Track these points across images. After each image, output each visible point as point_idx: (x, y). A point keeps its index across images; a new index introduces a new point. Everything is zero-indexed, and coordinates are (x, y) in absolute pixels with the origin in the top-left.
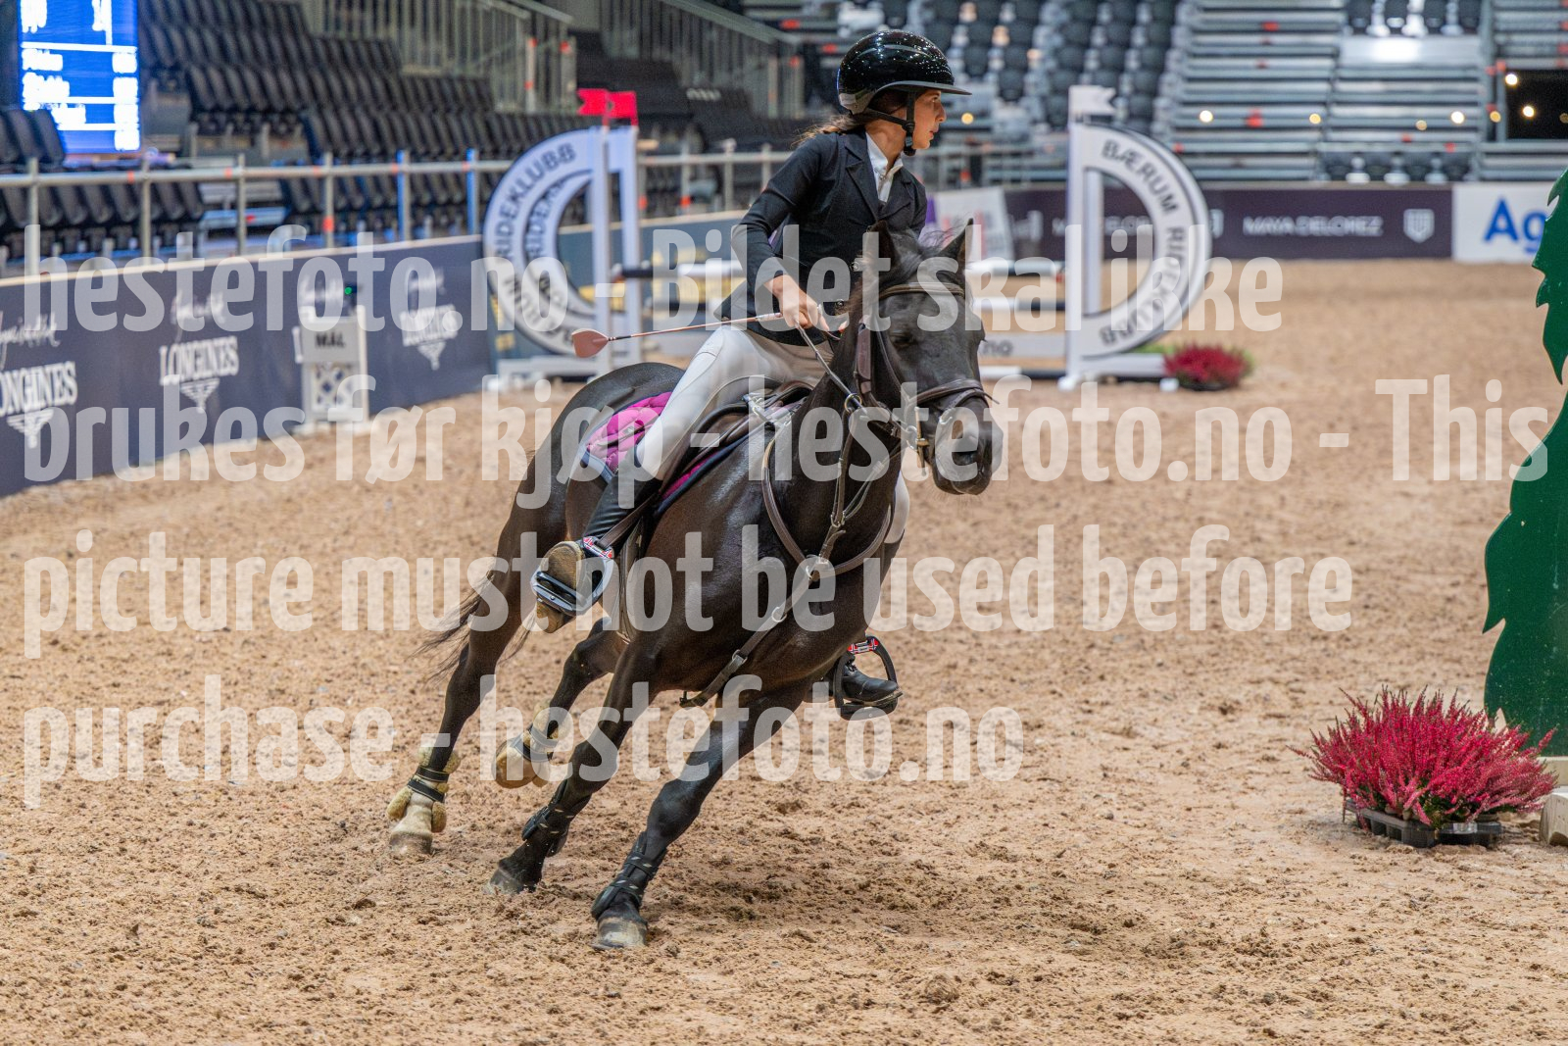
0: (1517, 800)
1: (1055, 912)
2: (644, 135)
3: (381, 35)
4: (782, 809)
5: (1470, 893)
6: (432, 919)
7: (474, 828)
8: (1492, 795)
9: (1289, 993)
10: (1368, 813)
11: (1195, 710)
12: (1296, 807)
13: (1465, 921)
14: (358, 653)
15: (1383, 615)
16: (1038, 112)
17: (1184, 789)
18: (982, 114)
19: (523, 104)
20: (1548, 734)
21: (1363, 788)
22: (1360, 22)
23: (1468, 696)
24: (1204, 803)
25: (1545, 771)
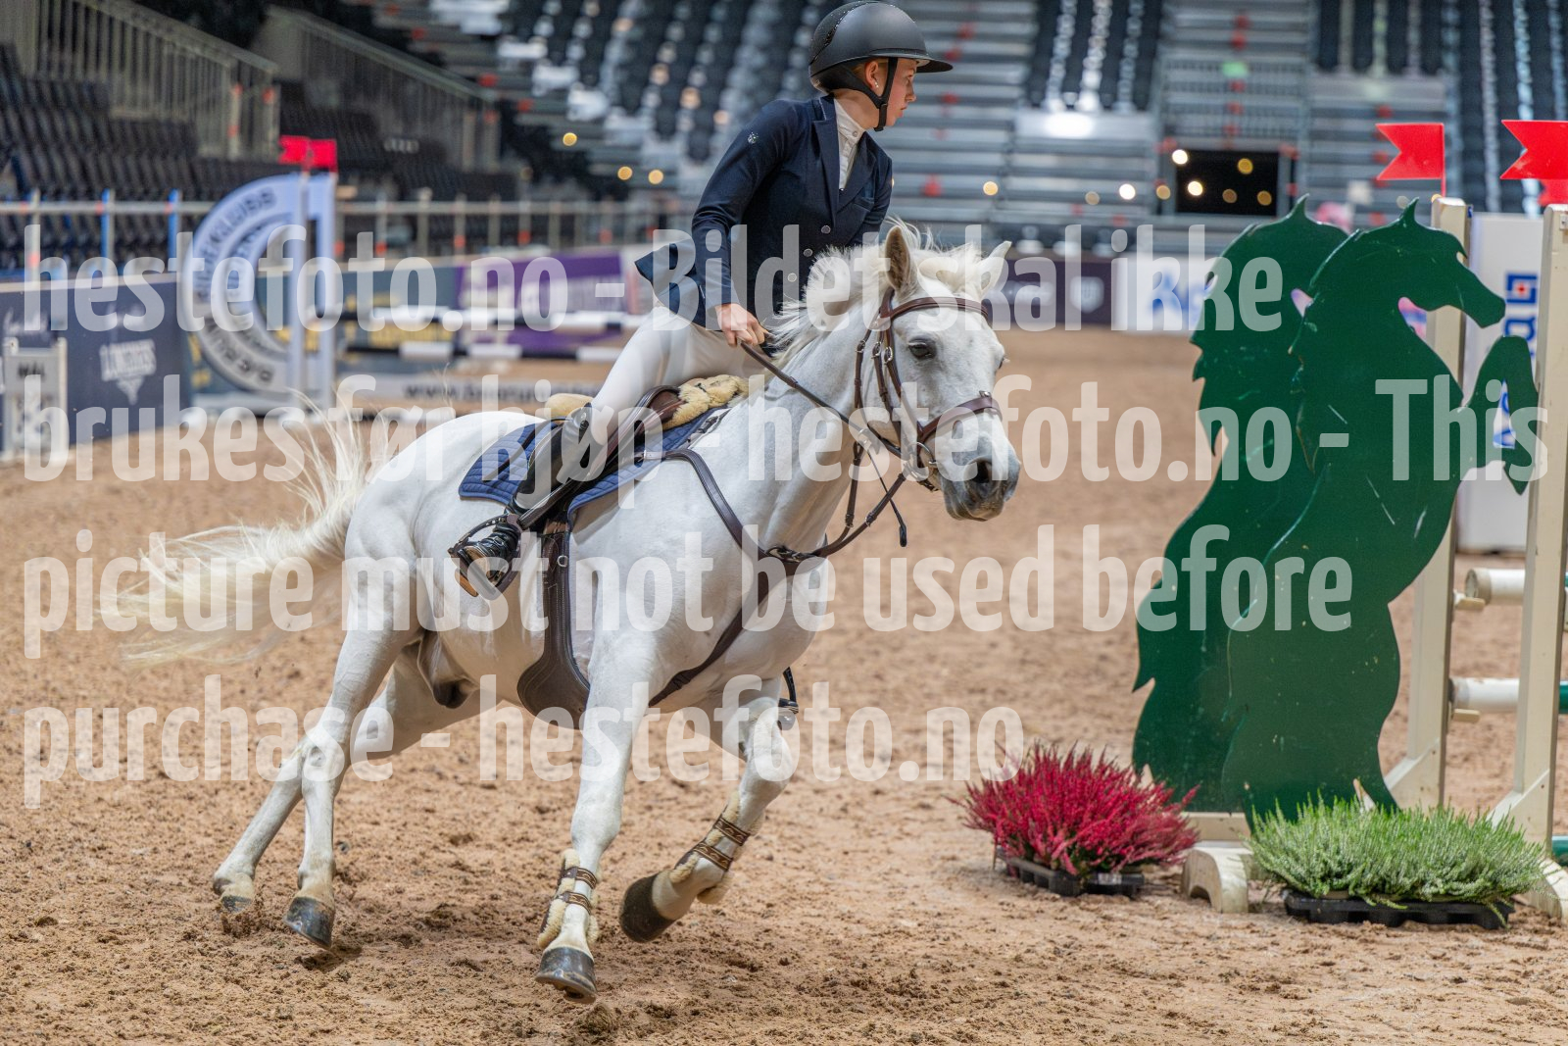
0: (1160, 853)
1: (713, 949)
2: (343, 181)
3: (92, 76)
4: (454, 841)
5: (1112, 942)
6: (111, 938)
7: (155, 851)
8: (1137, 848)
9: (935, 1033)
10: (1018, 862)
12: (949, 854)
13: (1106, 968)
14: (49, 677)
15: (1039, 670)
17: (843, 833)
18: (671, 173)
19: (226, 146)
20: (1193, 791)
21: (1015, 838)
22: (1036, 95)
23: (1117, 751)
24: (861, 847)
25: (1188, 827)
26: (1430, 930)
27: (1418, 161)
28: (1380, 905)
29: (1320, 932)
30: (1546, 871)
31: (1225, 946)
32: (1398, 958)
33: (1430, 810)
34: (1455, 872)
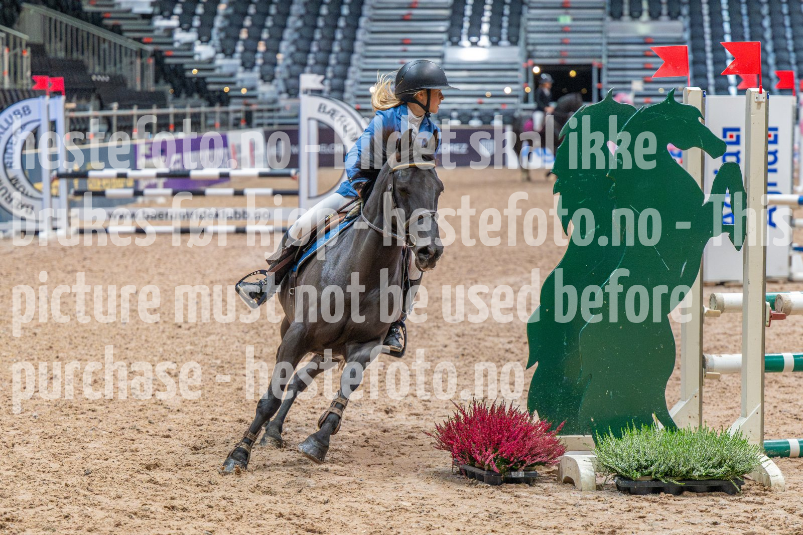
0: (545, 459)
2: (68, 100)
4: (148, 468)
5: (521, 510)
8: (532, 457)
10: (466, 467)
11: (371, 412)
12: (427, 463)
13: (519, 525)
15: (471, 359)
16: (282, 87)
17: (366, 454)
18: (252, 88)
19: (3, 83)
20: (562, 423)
21: (463, 454)
22: (455, 39)
23: (518, 403)
24: (379, 462)
25: (561, 443)
26: (698, 496)
27: (675, 67)
28: (669, 482)
29: (637, 499)
30: (761, 460)
31: (584, 509)
32: (681, 512)
33: (696, 428)
34: (711, 463)
